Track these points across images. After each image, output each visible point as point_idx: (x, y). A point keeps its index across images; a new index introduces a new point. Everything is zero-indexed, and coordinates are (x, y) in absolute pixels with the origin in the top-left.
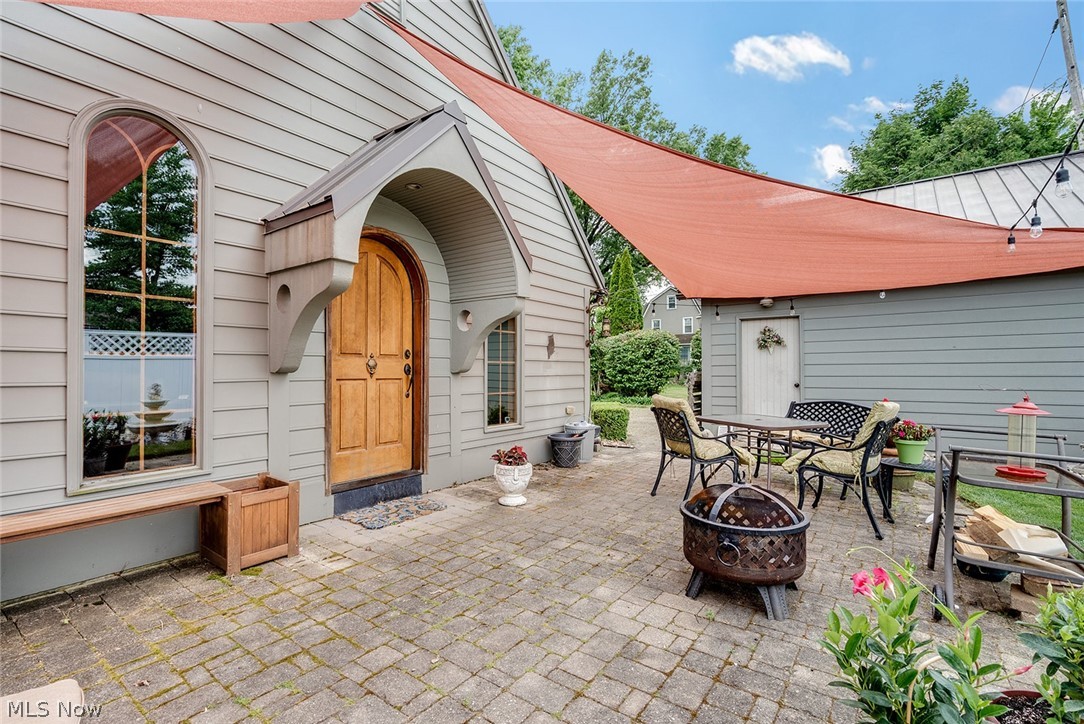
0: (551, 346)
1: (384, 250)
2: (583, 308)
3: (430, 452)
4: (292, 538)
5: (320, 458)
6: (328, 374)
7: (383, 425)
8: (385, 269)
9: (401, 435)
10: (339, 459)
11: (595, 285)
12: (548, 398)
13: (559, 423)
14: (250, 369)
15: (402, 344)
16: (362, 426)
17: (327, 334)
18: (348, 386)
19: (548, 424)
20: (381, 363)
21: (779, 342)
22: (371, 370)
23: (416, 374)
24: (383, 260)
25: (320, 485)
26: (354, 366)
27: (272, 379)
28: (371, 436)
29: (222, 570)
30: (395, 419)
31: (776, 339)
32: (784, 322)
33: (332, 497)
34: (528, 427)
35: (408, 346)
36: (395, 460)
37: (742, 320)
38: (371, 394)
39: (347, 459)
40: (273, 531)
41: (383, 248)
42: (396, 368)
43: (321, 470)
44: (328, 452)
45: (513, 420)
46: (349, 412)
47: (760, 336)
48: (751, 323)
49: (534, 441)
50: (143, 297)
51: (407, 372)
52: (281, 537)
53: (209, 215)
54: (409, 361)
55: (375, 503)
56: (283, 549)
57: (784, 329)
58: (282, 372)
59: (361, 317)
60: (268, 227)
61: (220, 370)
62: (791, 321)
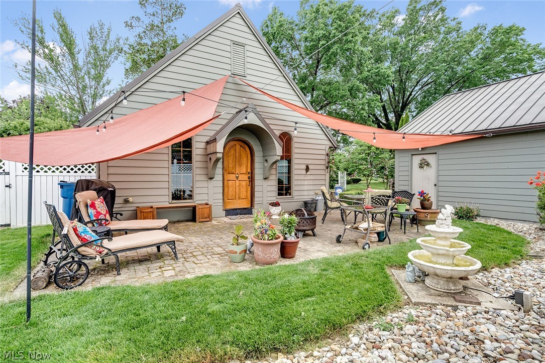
0: (307, 169)
1: (241, 143)
2: (325, 154)
3: (255, 202)
4: (210, 217)
5: (221, 201)
6: (223, 179)
7: (241, 194)
8: (242, 148)
9: (247, 197)
10: (228, 202)
11: (331, 144)
12: (306, 188)
13: (311, 197)
14: (203, 178)
15: (247, 170)
16: (234, 194)
17: (223, 168)
18: (230, 183)
19: (306, 197)
20: (240, 176)
21: (428, 165)
22: (237, 178)
23: (252, 179)
24: (241, 146)
25: (221, 208)
26: (232, 177)
27: (209, 180)
28: (237, 197)
29: (195, 222)
30: (245, 192)
31: (426, 163)
32: (431, 155)
33: (225, 212)
34: (295, 198)
35: (249, 170)
36: (245, 204)
37: (412, 155)
38: (237, 184)
39: (230, 202)
40: (206, 215)
41: (241, 142)
42: (246, 177)
43: (222, 204)
44: (223, 199)
45: (290, 195)
46: (231, 189)
47: (420, 162)
48: (417, 156)
49: (299, 202)
50: (182, 149)
51: (249, 179)
52: (208, 217)
53: (194, 142)
54: (250, 175)
55: (237, 215)
56: (208, 219)
57: (431, 159)
58: (211, 179)
59: (234, 163)
60: (208, 143)
61: (197, 178)
62: (434, 155)
